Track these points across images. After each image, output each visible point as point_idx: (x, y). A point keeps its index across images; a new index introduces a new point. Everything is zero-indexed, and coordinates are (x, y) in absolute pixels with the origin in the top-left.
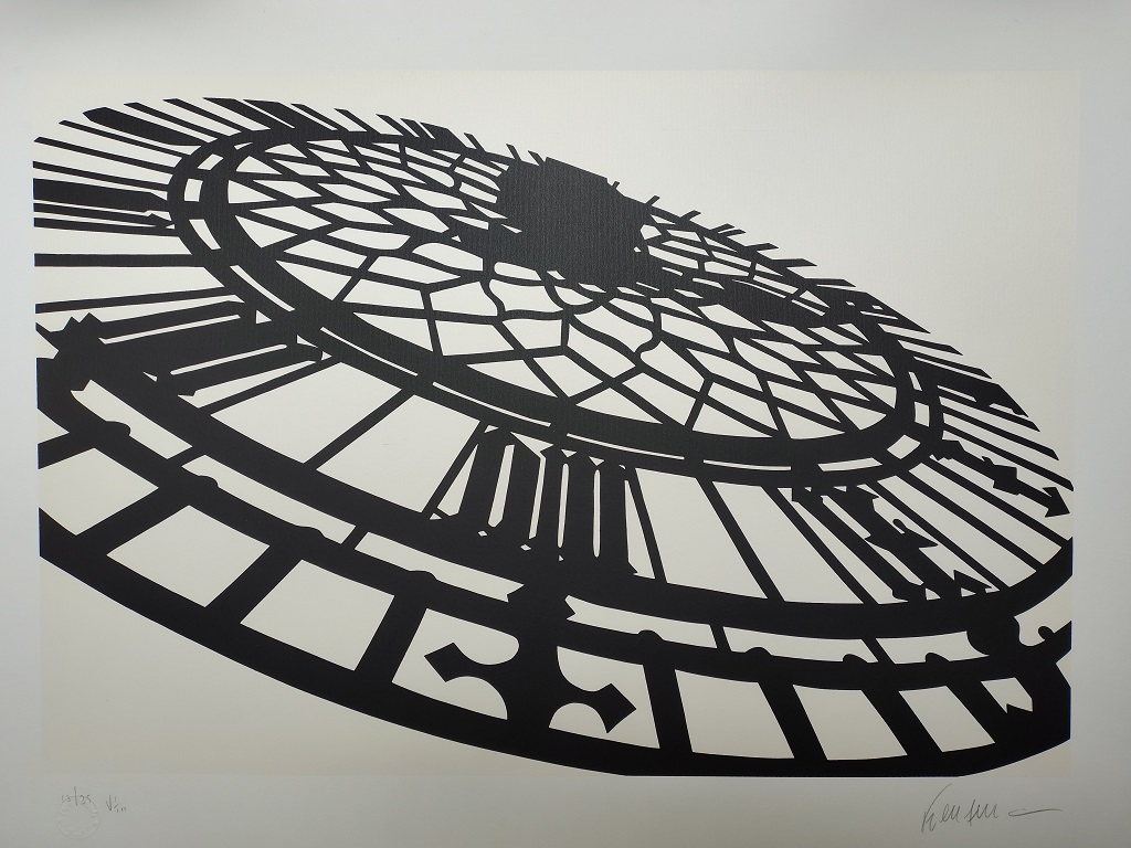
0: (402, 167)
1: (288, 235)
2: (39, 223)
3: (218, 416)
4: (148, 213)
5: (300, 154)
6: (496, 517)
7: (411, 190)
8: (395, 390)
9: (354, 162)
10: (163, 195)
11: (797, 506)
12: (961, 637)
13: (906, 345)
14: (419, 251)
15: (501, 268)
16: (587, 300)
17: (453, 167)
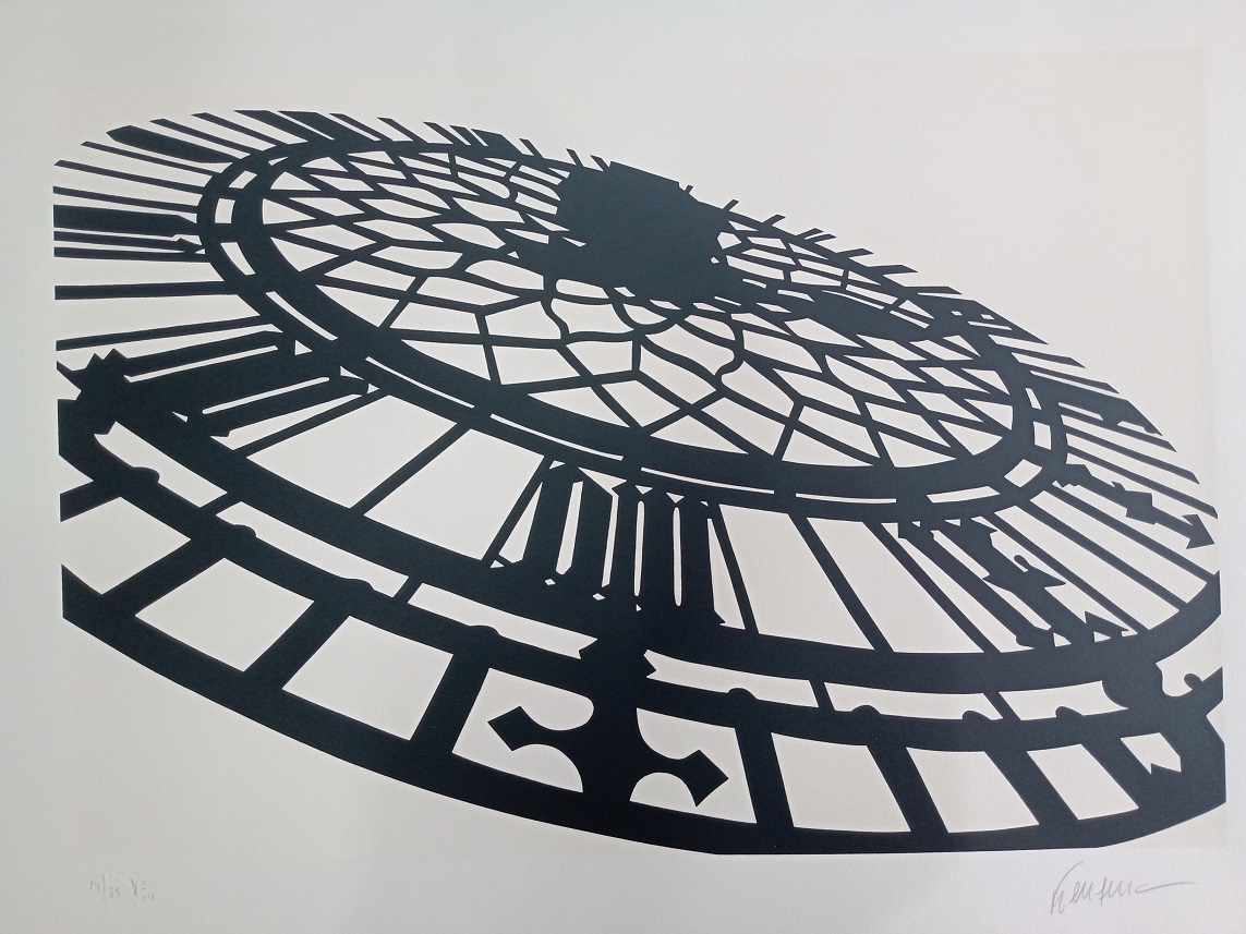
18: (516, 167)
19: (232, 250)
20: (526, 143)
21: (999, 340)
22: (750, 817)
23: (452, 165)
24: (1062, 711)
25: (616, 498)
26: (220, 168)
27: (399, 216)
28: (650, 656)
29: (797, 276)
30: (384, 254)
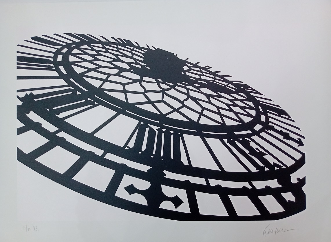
18: (133, 49)
19: (62, 68)
20: (136, 43)
21: (252, 94)
22: (189, 212)
23: (117, 48)
24: (267, 187)
25: (157, 132)
26: (59, 47)
27: (104, 60)
28: (165, 172)
29: (203, 77)
30: (100, 70)
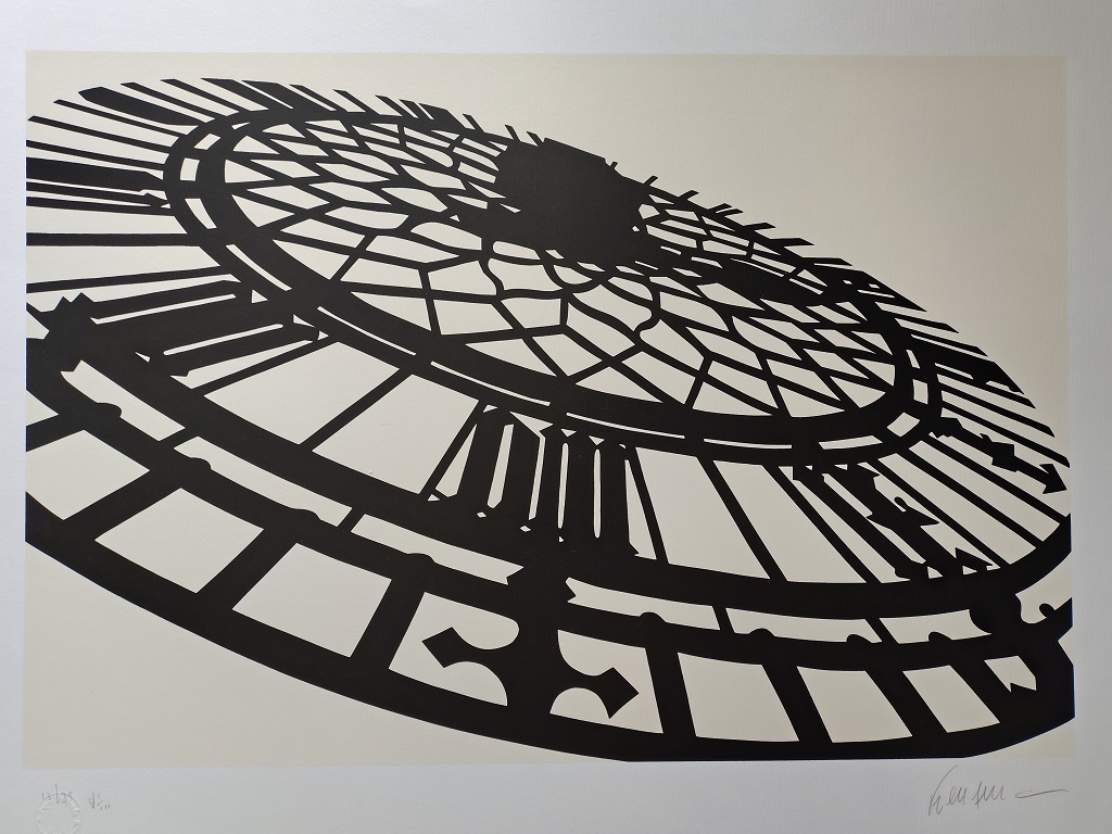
0: (401, 147)
1: (285, 214)
2: (31, 202)
3: (210, 396)
4: (143, 193)
5: (298, 134)
6: (495, 499)
7: (409, 169)
8: (393, 370)
9: (352, 142)
10: (159, 174)
11: (798, 485)
12: (964, 615)
13: (903, 323)
14: (417, 230)
15: (500, 247)
16: (584, 279)
17: (451, 148)
